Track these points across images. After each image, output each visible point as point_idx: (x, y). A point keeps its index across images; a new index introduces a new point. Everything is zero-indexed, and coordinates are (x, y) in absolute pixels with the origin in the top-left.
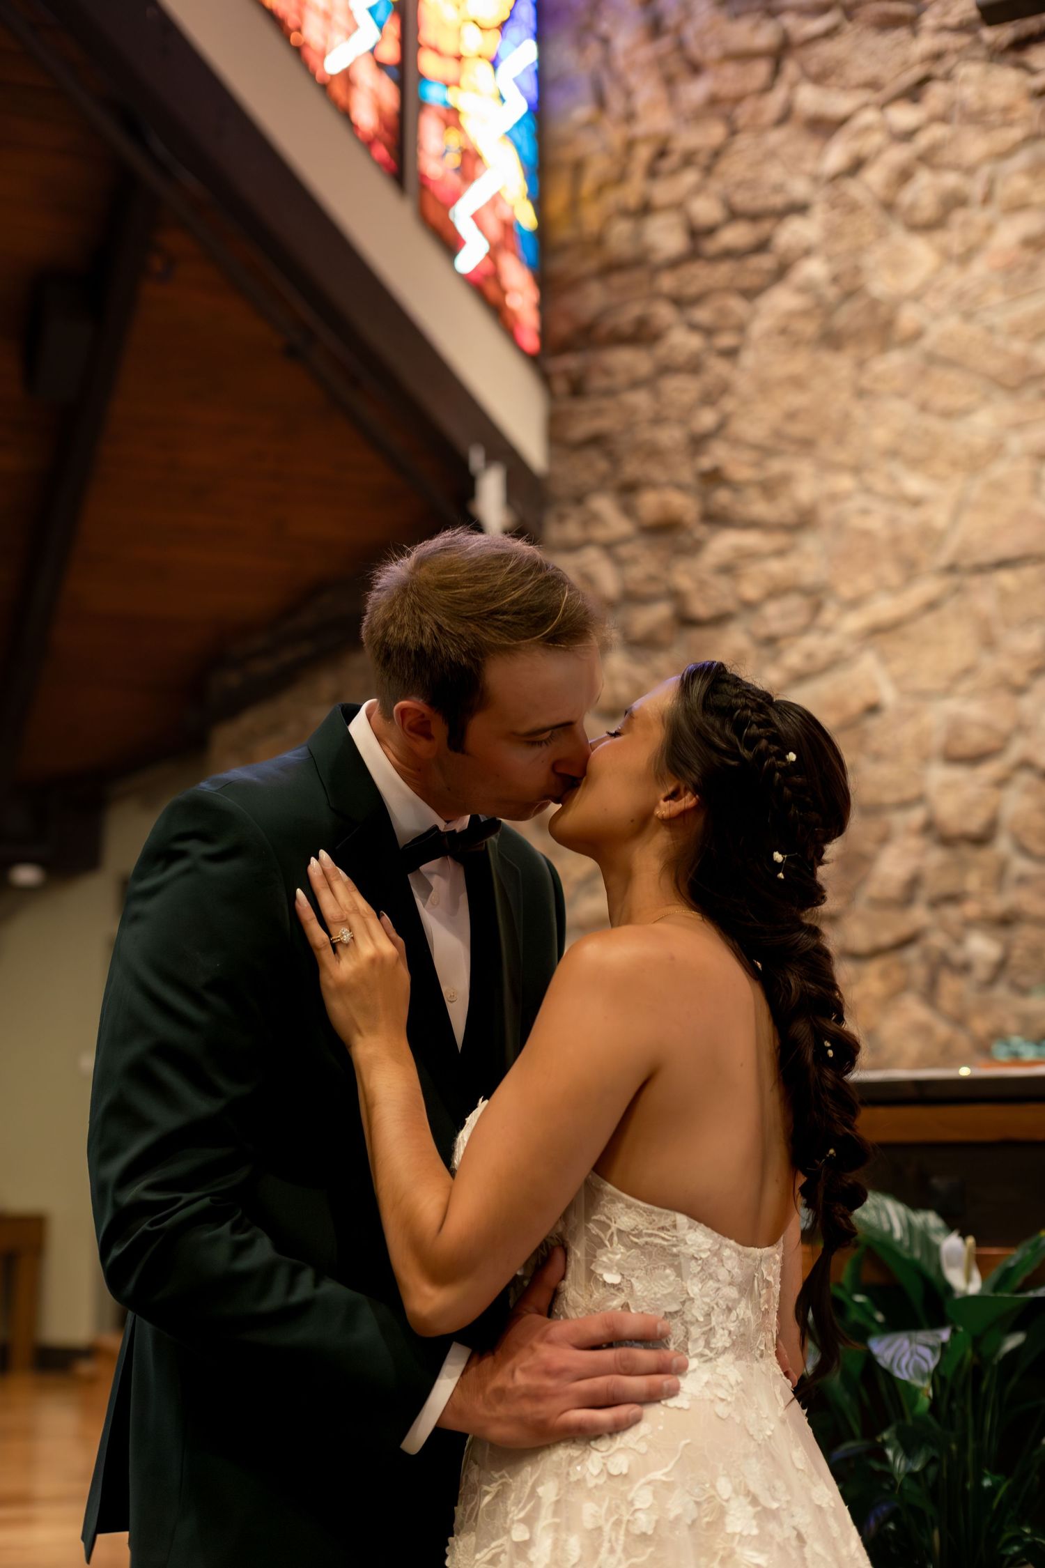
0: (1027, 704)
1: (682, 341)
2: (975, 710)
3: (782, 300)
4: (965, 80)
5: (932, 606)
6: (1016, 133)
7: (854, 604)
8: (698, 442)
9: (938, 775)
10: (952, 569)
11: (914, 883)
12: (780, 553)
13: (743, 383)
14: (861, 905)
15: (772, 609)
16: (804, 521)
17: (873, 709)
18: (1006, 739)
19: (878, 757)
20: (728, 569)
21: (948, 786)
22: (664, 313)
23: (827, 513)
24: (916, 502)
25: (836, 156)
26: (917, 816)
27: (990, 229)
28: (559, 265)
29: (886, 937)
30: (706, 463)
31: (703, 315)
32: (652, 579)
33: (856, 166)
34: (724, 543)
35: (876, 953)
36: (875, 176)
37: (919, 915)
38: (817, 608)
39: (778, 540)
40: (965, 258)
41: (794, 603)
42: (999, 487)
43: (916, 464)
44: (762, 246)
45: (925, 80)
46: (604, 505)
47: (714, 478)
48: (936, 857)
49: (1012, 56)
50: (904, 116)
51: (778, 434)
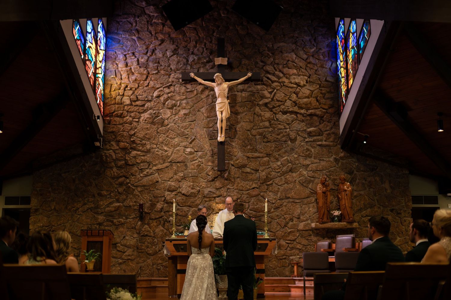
0: (181, 184)
1: (128, 118)
2: (173, 184)
3: (146, 115)
4: (177, 87)
5: (167, 167)
6: (184, 97)
7: (155, 165)
8: (131, 136)
9: (167, 193)
10: (170, 162)
11: (162, 208)
12: (144, 156)
13: (139, 127)
14: (154, 211)
15: (142, 164)
16: (148, 151)
17: (157, 182)
18: (177, 188)
19: (157, 189)
20: (135, 157)
21: (168, 195)
22: (125, 113)
23: (152, 150)
24: (166, 151)
25: (156, 94)
26: (163, 199)
27: (179, 111)
28: (107, 101)
29: (157, 217)
30: (132, 139)
31: (132, 114)
32: (122, 157)
33: (158, 97)
34: (134, 153)
35: (155, 219)
36: (162, 99)
37: (163, 213)
38: (149, 165)
39: (144, 154)
40: (176, 114)
41: (146, 164)
42: (178, 150)
43: (166, 145)
44: (143, 105)
45: (171, 85)
46: (113, 143)
47: (134, 142)
48: (166, 205)
49: (184, 85)
50: (167, 90)
51: (144, 136)
